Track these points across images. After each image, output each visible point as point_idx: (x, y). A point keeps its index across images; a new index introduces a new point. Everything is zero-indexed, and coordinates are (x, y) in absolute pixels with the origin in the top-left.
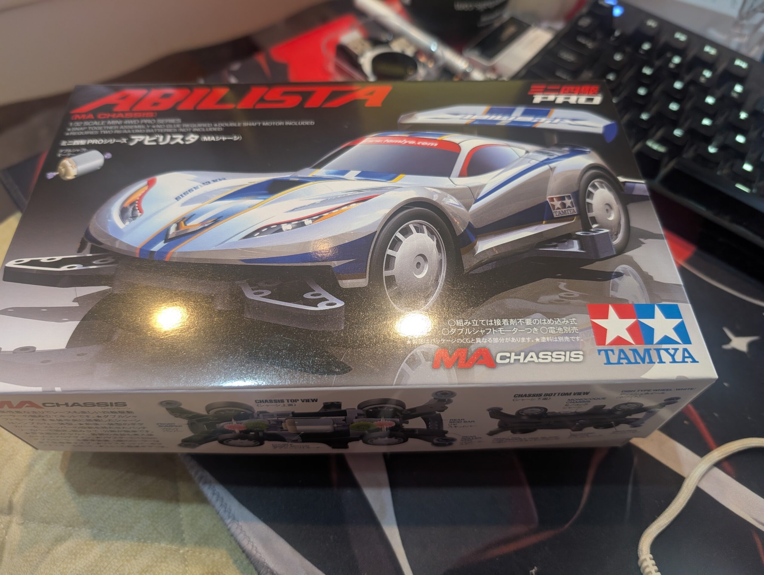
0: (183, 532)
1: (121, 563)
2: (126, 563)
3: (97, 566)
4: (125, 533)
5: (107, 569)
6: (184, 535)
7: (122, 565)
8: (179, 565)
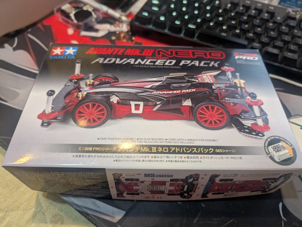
0: (41, 204)
1: (18, 221)
2: (20, 221)
3: (8, 225)
4: (17, 210)
5: (13, 225)
6: (42, 205)
7: (19, 222)
8: (42, 216)
